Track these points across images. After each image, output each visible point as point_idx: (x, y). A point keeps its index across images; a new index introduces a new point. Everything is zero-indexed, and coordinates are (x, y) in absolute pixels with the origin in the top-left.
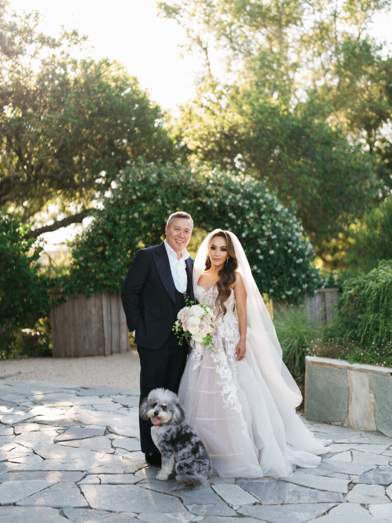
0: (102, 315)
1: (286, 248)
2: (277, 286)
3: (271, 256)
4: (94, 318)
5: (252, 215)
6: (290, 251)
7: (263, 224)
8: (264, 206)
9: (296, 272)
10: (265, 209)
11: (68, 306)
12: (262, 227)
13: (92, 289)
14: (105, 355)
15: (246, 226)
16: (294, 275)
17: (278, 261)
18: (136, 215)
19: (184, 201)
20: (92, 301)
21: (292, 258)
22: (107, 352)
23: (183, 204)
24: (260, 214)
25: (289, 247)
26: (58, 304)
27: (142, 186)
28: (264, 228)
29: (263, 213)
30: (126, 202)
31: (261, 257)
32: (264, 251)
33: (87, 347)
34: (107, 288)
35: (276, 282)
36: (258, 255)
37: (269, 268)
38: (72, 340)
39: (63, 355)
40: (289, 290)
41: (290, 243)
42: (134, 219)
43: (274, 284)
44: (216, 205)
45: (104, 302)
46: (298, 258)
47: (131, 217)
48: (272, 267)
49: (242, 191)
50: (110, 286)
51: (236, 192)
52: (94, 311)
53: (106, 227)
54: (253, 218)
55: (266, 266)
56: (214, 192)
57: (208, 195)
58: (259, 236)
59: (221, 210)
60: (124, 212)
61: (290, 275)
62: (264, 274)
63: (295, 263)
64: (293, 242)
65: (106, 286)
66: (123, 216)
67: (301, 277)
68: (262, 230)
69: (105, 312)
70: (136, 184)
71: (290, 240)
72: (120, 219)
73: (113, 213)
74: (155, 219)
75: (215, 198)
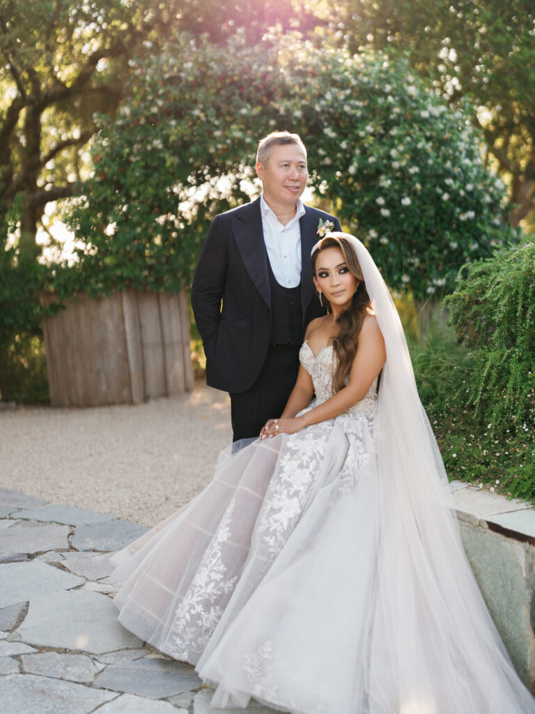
0: (124, 331)
1: (439, 190)
2: (419, 268)
3: (406, 209)
4: (112, 337)
5: (369, 128)
6: (446, 197)
7: (392, 146)
8: (397, 110)
9: (457, 239)
10: (399, 115)
11: (69, 316)
12: (389, 151)
13: (100, 285)
14: (131, 402)
15: (358, 151)
16: (454, 245)
17: (421, 219)
18: (158, 143)
19: (244, 111)
20: (106, 306)
21: (453, 212)
22: (136, 399)
23: (243, 116)
24: (388, 125)
25: (446, 188)
26: (51, 313)
27: (169, 87)
28: (393, 153)
29: (396, 123)
30: (142, 121)
31: (385, 212)
32: (392, 199)
33: (104, 388)
34: (127, 283)
35: (416, 261)
36: (379, 207)
37: (404, 232)
38: (79, 376)
39: (67, 402)
40: (441, 275)
41: (449, 181)
42: (155, 150)
43: (411, 265)
44: (298, 114)
45: (127, 308)
46: (465, 210)
47: (149, 148)
48: (411, 230)
49: (354, 82)
50: (130, 279)
51: (343, 85)
52: (110, 325)
53: (106, 170)
54: (373, 135)
55: (396, 228)
56: (297, 89)
57: (287, 95)
58: (383, 169)
59: (312, 123)
60: (138, 138)
61: (447, 246)
62: (392, 247)
63: (458, 219)
64: (455, 178)
65: (121, 278)
66: (136, 147)
67: (468, 249)
68: (389, 158)
69: (128, 325)
70: (160, 84)
71: (448, 173)
72: (131, 153)
73: (118, 143)
74: (193, 149)
75: (297, 99)
